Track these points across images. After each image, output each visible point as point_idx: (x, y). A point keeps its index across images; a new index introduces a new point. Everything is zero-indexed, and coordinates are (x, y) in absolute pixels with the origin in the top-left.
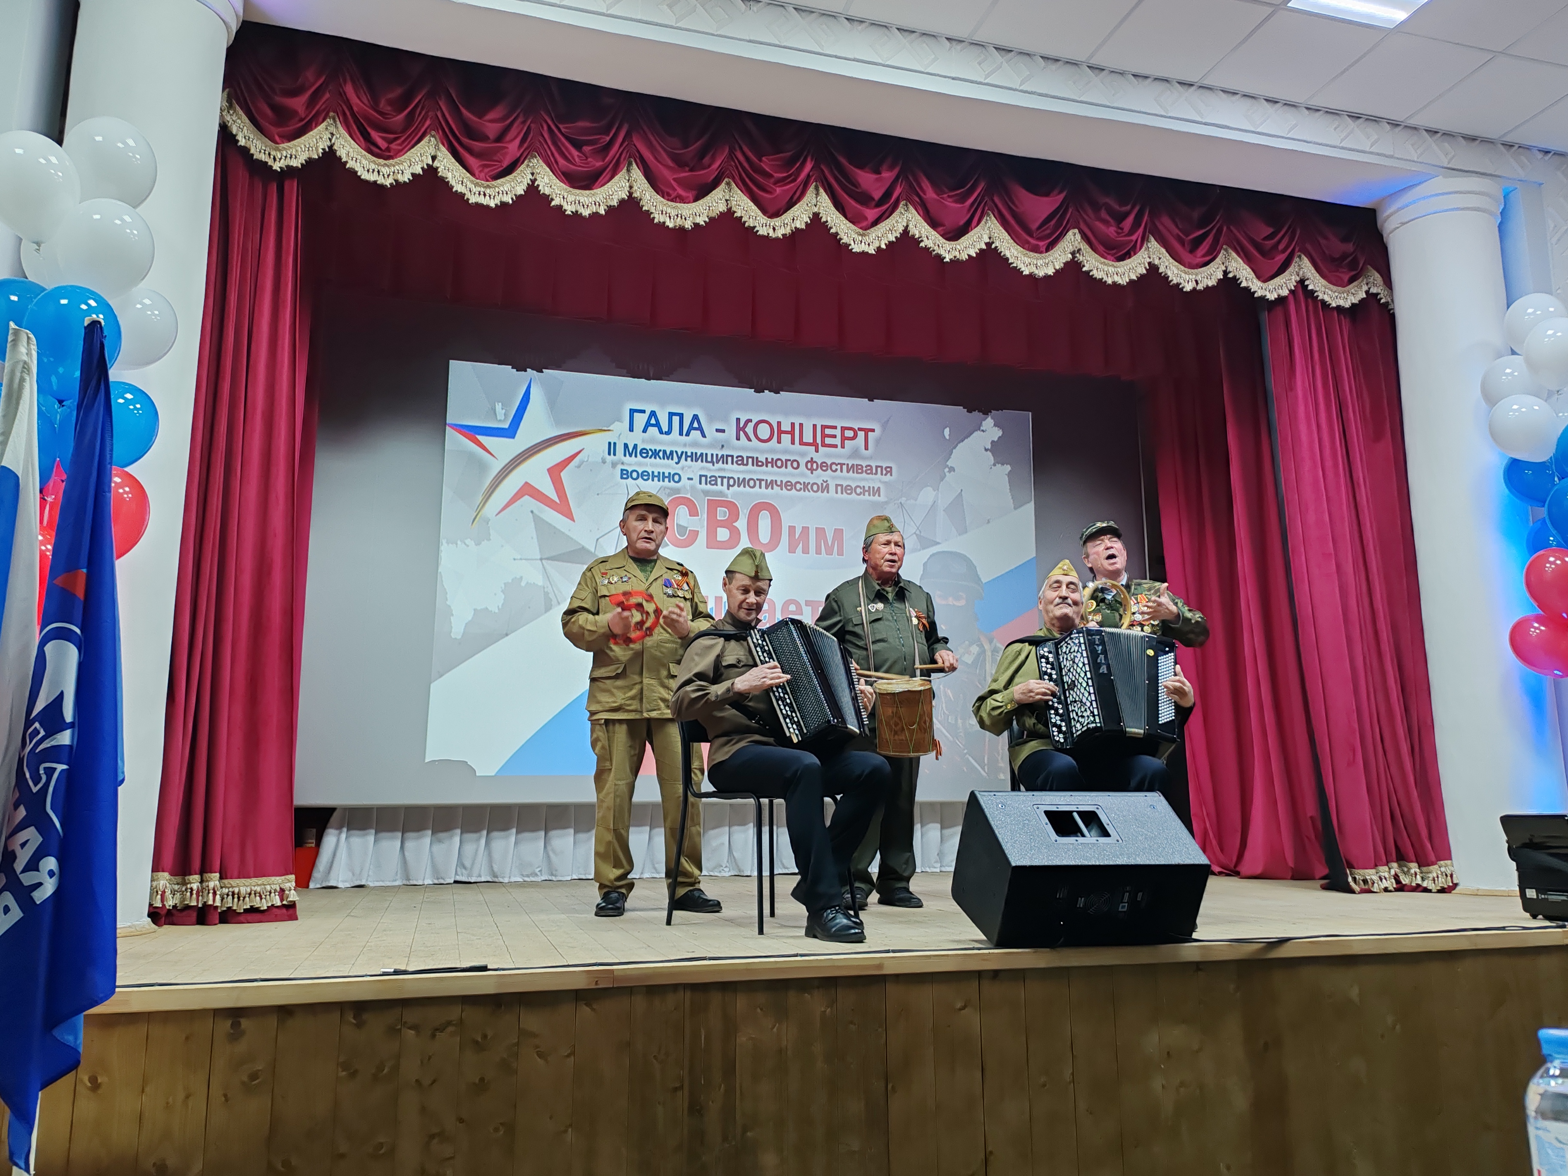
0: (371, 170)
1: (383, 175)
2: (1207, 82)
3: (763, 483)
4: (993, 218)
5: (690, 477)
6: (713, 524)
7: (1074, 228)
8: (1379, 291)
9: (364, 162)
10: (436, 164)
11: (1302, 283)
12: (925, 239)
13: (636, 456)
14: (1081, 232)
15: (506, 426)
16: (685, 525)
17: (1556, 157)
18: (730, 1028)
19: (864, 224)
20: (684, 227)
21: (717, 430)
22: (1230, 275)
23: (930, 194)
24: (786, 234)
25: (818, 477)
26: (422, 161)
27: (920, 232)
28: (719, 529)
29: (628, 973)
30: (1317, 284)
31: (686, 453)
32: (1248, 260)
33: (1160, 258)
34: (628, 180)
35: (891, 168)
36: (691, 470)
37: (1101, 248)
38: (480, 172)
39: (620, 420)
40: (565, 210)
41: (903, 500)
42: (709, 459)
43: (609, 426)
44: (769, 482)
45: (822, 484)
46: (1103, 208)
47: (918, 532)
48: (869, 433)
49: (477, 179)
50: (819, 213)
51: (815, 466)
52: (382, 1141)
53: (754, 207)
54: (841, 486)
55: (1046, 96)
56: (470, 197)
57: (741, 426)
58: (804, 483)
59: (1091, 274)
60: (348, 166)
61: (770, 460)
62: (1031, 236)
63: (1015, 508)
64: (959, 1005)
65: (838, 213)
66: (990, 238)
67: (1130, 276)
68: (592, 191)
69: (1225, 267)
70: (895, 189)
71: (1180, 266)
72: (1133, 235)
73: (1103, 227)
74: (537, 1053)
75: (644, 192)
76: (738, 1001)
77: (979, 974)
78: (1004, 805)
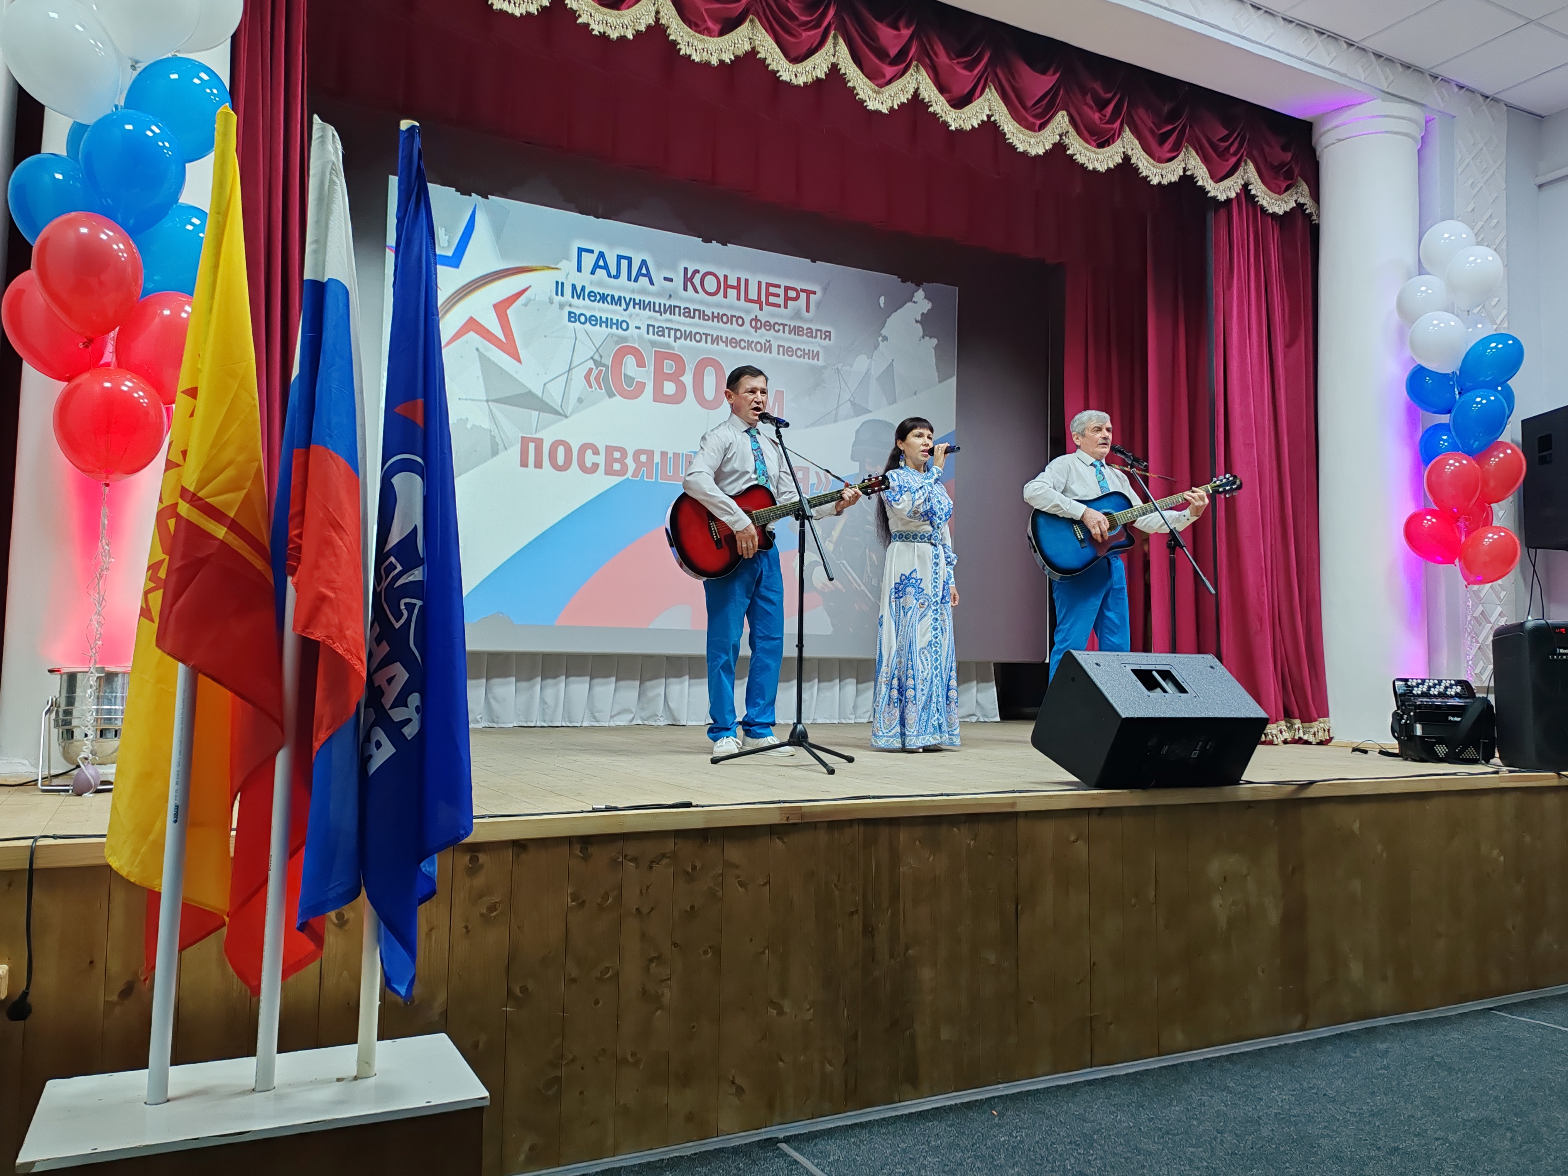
3: (709, 338)
4: (993, 90)
5: (638, 325)
6: (660, 378)
7: (1063, 109)
8: (1306, 202)
12: (934, 104)
13: (584, 299)
14: (1070, 115)
15: (450, 254)
16: (633, 375)
17: (1467, 92)
18: (895, 860)
19: (881, 81)
20: (710, 62)
21: (665, 279)
22: (1188, 173)
23: (943, 59)
24: (807, 83)
25: (762, 335)
27: (929, 96)
28: (665, 382)
29: (814, 809)
30: (1258, 189)
31: (634, 300)
32: (1206, 160)
33: (1132, 149)
34: (654, 4)
35: (907, 26)
36: (640, 318)
37: (1085, 133)
39: (567, 258)
40: (593, 30)
41: (840, 366)
42: (657, 309)
43: (557, 264)
44: (714, 337)
45: (765, 344)
46: (1089, 93)
48: (811, 295)
50: (838, 64)
51: (759, 325)
52: (608, 965)
53: (778, 50)
54: (784, 347)
56: (495, 3)
57: (689, 276)
58: (748, 341)
59: (1074, 158)
61: (716, 315)
62: (1026, 110)
63: (940, 382)
64: (1072, 838)
65: (855, 66)
66: (990, 110)
67: (1108, 164)
68: (620, 12)
69: (1186, 164)
70: (910, 48)
71: (1150, 159)
72: (1113, 123)
73: (1090, 112)
74: (739, 882)
75: (671, 20)
76: (901, 834)
77: (1088, 811)
78: (1097, 664)
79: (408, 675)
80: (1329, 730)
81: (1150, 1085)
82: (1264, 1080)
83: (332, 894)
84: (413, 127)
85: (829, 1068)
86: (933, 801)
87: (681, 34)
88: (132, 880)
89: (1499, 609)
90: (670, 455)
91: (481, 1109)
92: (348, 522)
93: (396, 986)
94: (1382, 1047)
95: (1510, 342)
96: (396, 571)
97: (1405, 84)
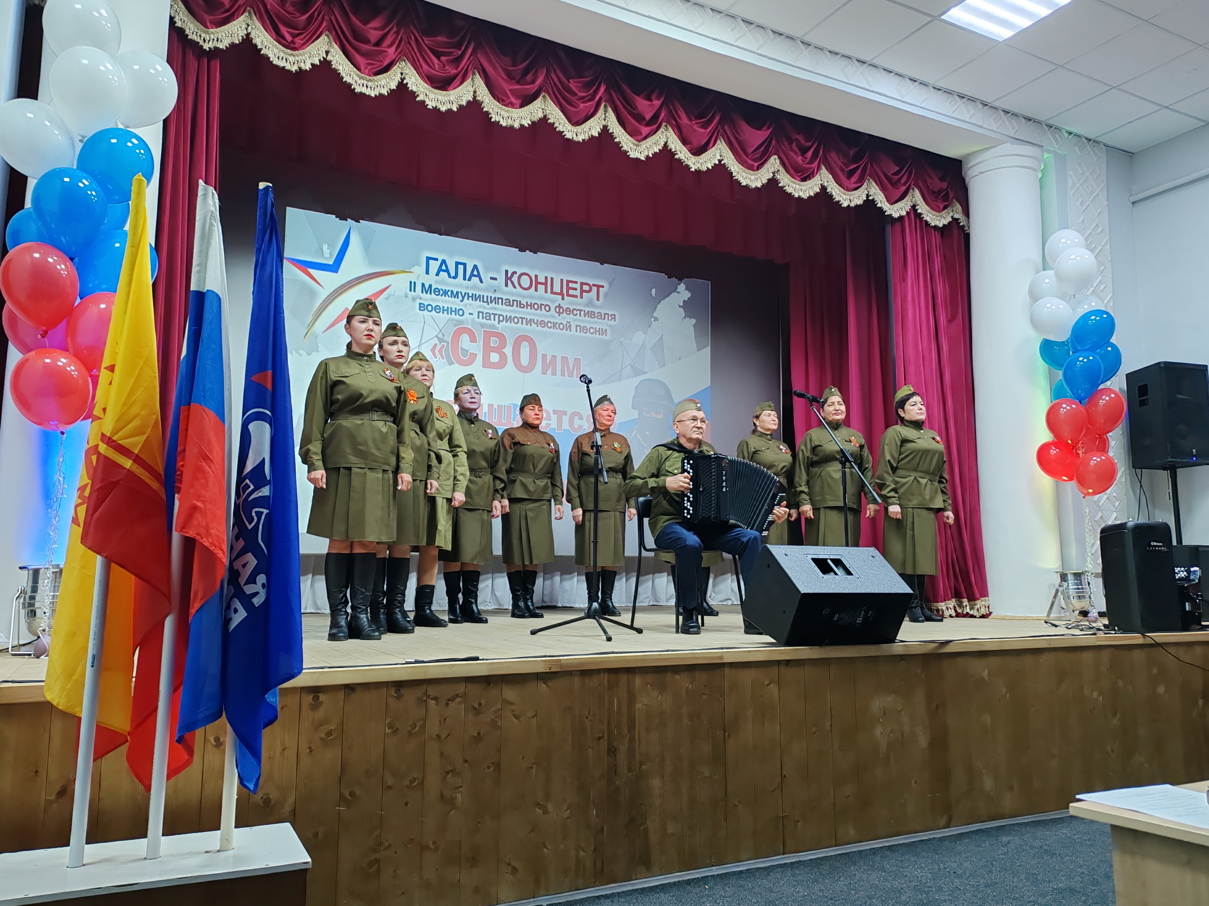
0: (280, 58)
1: (290, 62)
2: (875, 62)
3: (524, 321)
4: (723, 142)
5: (471, 312)
6: (487, 350)
7: (775, 155)
8: (960, 217)
9: (275, 50)
10: (329, 58)
11: (914, 207)
12: (679, 152)
13: (431, 294)
14: (780, 158)
15: (331, 263)
16: (467, 349)
17: (1075, 137)
18: (632, 699)
19: (640, 137)
20: (513, 126)
21: (492, 278)
22: (871, 198)
23: (684, 120)
24: (585, 140)
25: (564, 318)
26: (319, 54)
27: (675, 147)
28: (491, 353)
29: (570, 662)
30: (923, 209)
31: (468, 294)
32: (883, 188)
33: (828, 182)
34: (473, 86)
35: (658, 98)
36: (472, 307)
37: (792, 171)
38: (366, 68)
39: (418, 264)
40: (428, 105)
41: (622, 339)
42: (485, 300)
43: (411, 268)
44: (528, 320)
45: (566, 324)
46: (795, 142)
47: (632, 364)
48: (600, 288)
49: (362, 73)
50: (608, 126)
51: (561, 311)
52: (415, 776)
53: (563, 117)
54: (580, 326)
55: (773, 59)
56: (356, 88)
57: (509, 276)
58: (554, 322)
59: (784, 189)
60: (262, 52)
61: (529, 304)
62: (747, 156)
63: (698, 350)
64: (766, 683)
65: (620, 127)
66: (721, 156)
67: (809, 193)
68: (447, 92)
69: (868, 192)
70: (660, 113)
71: (841, 189)
72: (813, 163)
73: (794, 156)
74: (514, 715)
75: (485, 97)
76: (637, 680)
77: (778, 663)
78: (786, 555)
80: (988, 607)
81: (826, 867)
82: (912, 863)
83: (201, 715)
84: (268, 187)
85: (582, 854)
86: (660, 655)
87: (492, 107)
88: (60, 708)
89: (1115, 515)
90: (495, 406)
91: (306, 870)
92: (215, 454)
93: (247, 784)
94: (1005, 839)
95: (1105, 316)
96: (250, 489)
97: (1027, 132)
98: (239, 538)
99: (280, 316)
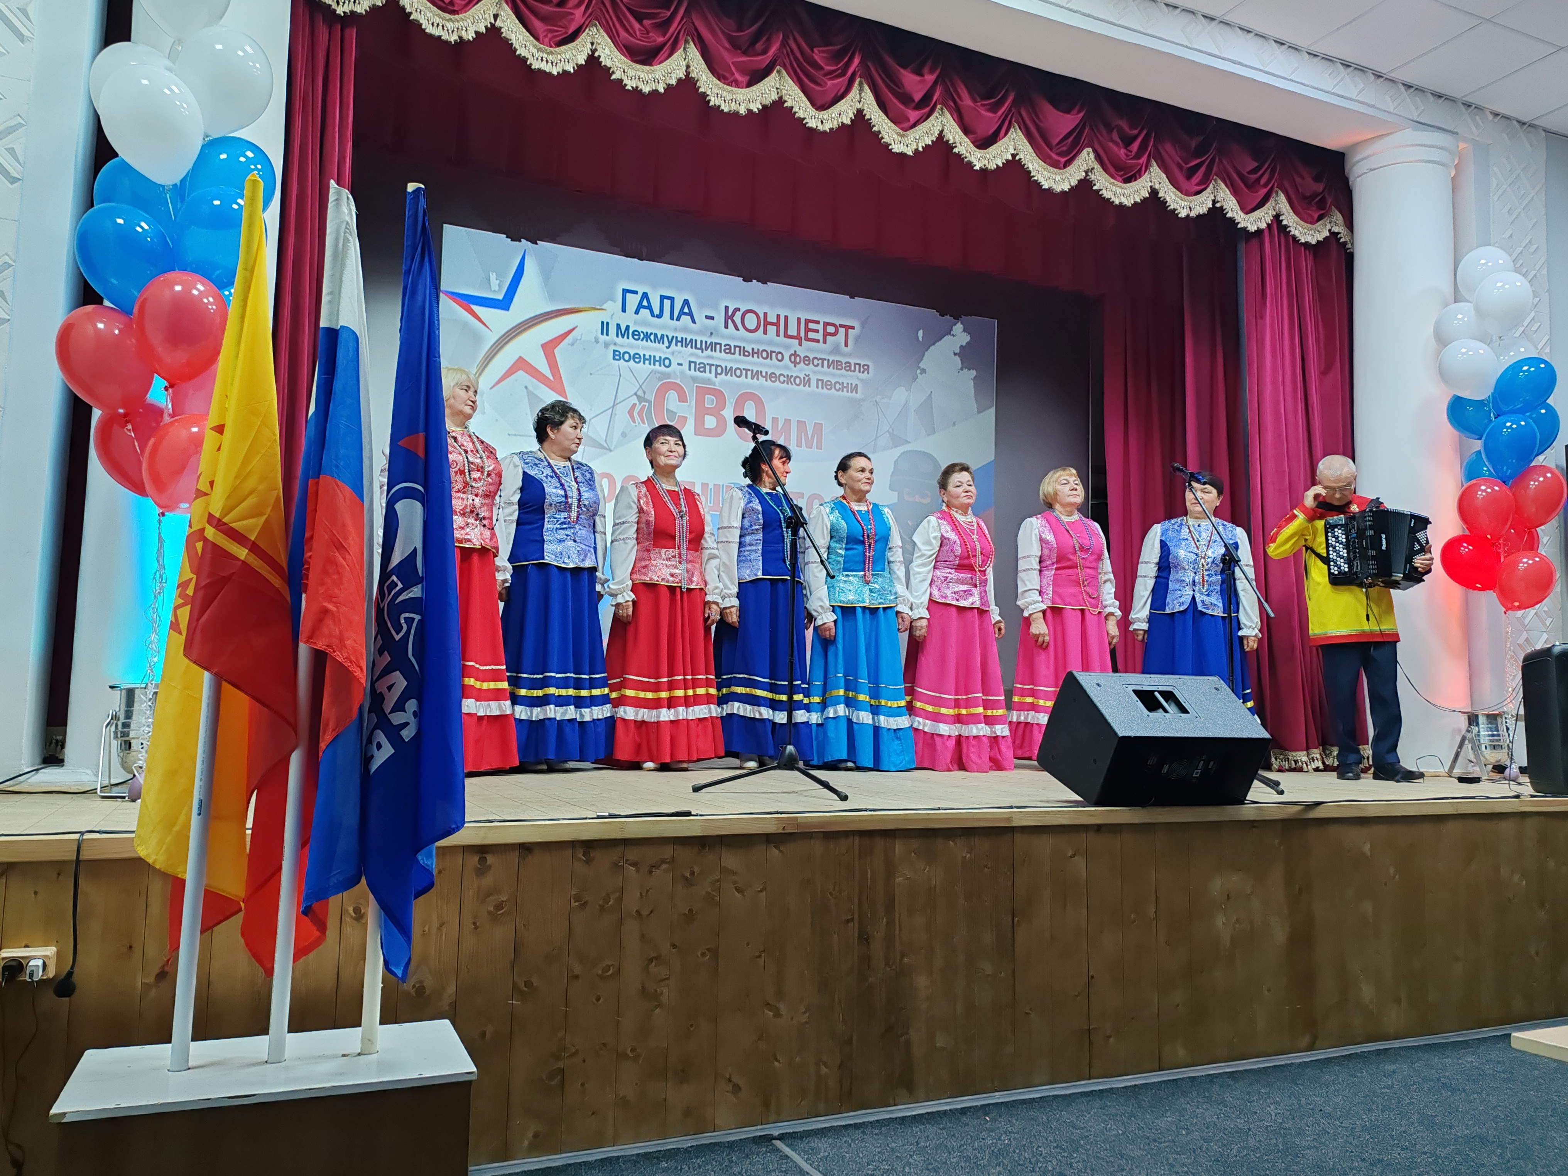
0: (435, 24)
1: (448, 30)
2: (1228, 18)
3: (749, 373)
4: (1018, 130)
5: (680, 362)
6: (701, 412)
7: (1088, 147)
8: (1341, 231)
9: (429, 15)
10: (498, 24)
11: (1277, 217)
12: (958, 145)
13: (628, 338)
14: (1095, 151)
15: (500, 297)
16: (675, 410)
17: (1503, 119)
18: (890, 871)
19: (906, 125)
20: (738, 112)
21: (707, 317)
22: (1218, 205)
23: (967, 101)
24: (833, 129)
25: (801, 370)
26: (485, 19)
27: (954, 138)
28: (706, 416)
29: (810, 820)
30: (1290, 219)
31: (677, 337)
32: (1235, 192)
33: (1160, 183)
34: (685, 59)
35: (932, 72)
36: (682, 355)
37: (1112, 170)
38: (546, 36)
39: (612, 299)
40: (626, 85)
41: (878, 398)
42: (699, 346)
43: (602, 305)
44: (754, 372)
45: (804, 378)
46: (1115, 130)
47: (891, 430)
48: (850, 330)
49: (541, 44)
50: (864, 110)
51: (798, 360)
52: (609, 964)
53: (804, 99)
54: (822, 380)
55: (1089, 16)
56: (533, 63)
57: (730, 314)
58: (788, 375)
59: (1101, 193)
60: (412, 17)
61: (756, 351)
62: (1051, 150)
63: (979, 412)
64: (1070, 853)
65: (880, 111)
66: (1015, 149)
67: (1134, 198)
68: (651, 68)
69: (1215, 197)
70: (934, 92)
71: (1178, 193)
72: (1139, 158)
73: (1115, 148)
74: (736, 887)
75: (701, 73)
76: (897, 846)
77: (1086, 828)
78: (1098, 685)
79: (406, 683)
81: (1147, 1097)
82: (1262, 1097)
83: (334, 881)
84: (419, 189)
85: (824, 1070)
86: (928, 814)
87: (711, 86)
88: (160, 866)
90: (711, 486)
91: (470, 1082)
92: (351, 543)
93: (395, 970)
94: (1390, 1067)
95: (1543, 366)
96: (398, 588)
97: (1435, 113)
98: (384, 652)
99: (435, 361)
